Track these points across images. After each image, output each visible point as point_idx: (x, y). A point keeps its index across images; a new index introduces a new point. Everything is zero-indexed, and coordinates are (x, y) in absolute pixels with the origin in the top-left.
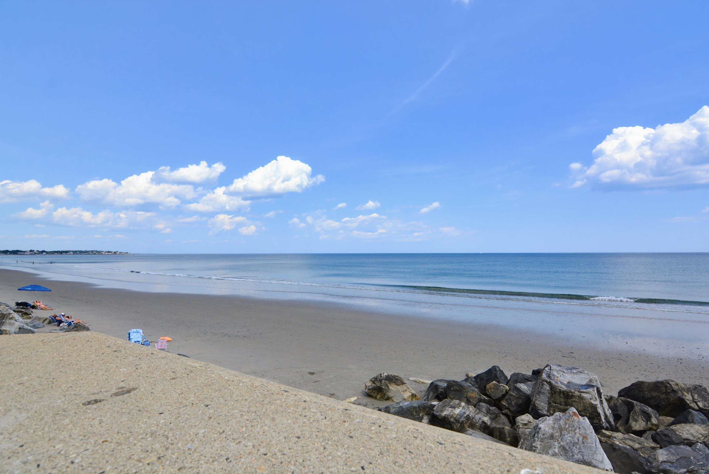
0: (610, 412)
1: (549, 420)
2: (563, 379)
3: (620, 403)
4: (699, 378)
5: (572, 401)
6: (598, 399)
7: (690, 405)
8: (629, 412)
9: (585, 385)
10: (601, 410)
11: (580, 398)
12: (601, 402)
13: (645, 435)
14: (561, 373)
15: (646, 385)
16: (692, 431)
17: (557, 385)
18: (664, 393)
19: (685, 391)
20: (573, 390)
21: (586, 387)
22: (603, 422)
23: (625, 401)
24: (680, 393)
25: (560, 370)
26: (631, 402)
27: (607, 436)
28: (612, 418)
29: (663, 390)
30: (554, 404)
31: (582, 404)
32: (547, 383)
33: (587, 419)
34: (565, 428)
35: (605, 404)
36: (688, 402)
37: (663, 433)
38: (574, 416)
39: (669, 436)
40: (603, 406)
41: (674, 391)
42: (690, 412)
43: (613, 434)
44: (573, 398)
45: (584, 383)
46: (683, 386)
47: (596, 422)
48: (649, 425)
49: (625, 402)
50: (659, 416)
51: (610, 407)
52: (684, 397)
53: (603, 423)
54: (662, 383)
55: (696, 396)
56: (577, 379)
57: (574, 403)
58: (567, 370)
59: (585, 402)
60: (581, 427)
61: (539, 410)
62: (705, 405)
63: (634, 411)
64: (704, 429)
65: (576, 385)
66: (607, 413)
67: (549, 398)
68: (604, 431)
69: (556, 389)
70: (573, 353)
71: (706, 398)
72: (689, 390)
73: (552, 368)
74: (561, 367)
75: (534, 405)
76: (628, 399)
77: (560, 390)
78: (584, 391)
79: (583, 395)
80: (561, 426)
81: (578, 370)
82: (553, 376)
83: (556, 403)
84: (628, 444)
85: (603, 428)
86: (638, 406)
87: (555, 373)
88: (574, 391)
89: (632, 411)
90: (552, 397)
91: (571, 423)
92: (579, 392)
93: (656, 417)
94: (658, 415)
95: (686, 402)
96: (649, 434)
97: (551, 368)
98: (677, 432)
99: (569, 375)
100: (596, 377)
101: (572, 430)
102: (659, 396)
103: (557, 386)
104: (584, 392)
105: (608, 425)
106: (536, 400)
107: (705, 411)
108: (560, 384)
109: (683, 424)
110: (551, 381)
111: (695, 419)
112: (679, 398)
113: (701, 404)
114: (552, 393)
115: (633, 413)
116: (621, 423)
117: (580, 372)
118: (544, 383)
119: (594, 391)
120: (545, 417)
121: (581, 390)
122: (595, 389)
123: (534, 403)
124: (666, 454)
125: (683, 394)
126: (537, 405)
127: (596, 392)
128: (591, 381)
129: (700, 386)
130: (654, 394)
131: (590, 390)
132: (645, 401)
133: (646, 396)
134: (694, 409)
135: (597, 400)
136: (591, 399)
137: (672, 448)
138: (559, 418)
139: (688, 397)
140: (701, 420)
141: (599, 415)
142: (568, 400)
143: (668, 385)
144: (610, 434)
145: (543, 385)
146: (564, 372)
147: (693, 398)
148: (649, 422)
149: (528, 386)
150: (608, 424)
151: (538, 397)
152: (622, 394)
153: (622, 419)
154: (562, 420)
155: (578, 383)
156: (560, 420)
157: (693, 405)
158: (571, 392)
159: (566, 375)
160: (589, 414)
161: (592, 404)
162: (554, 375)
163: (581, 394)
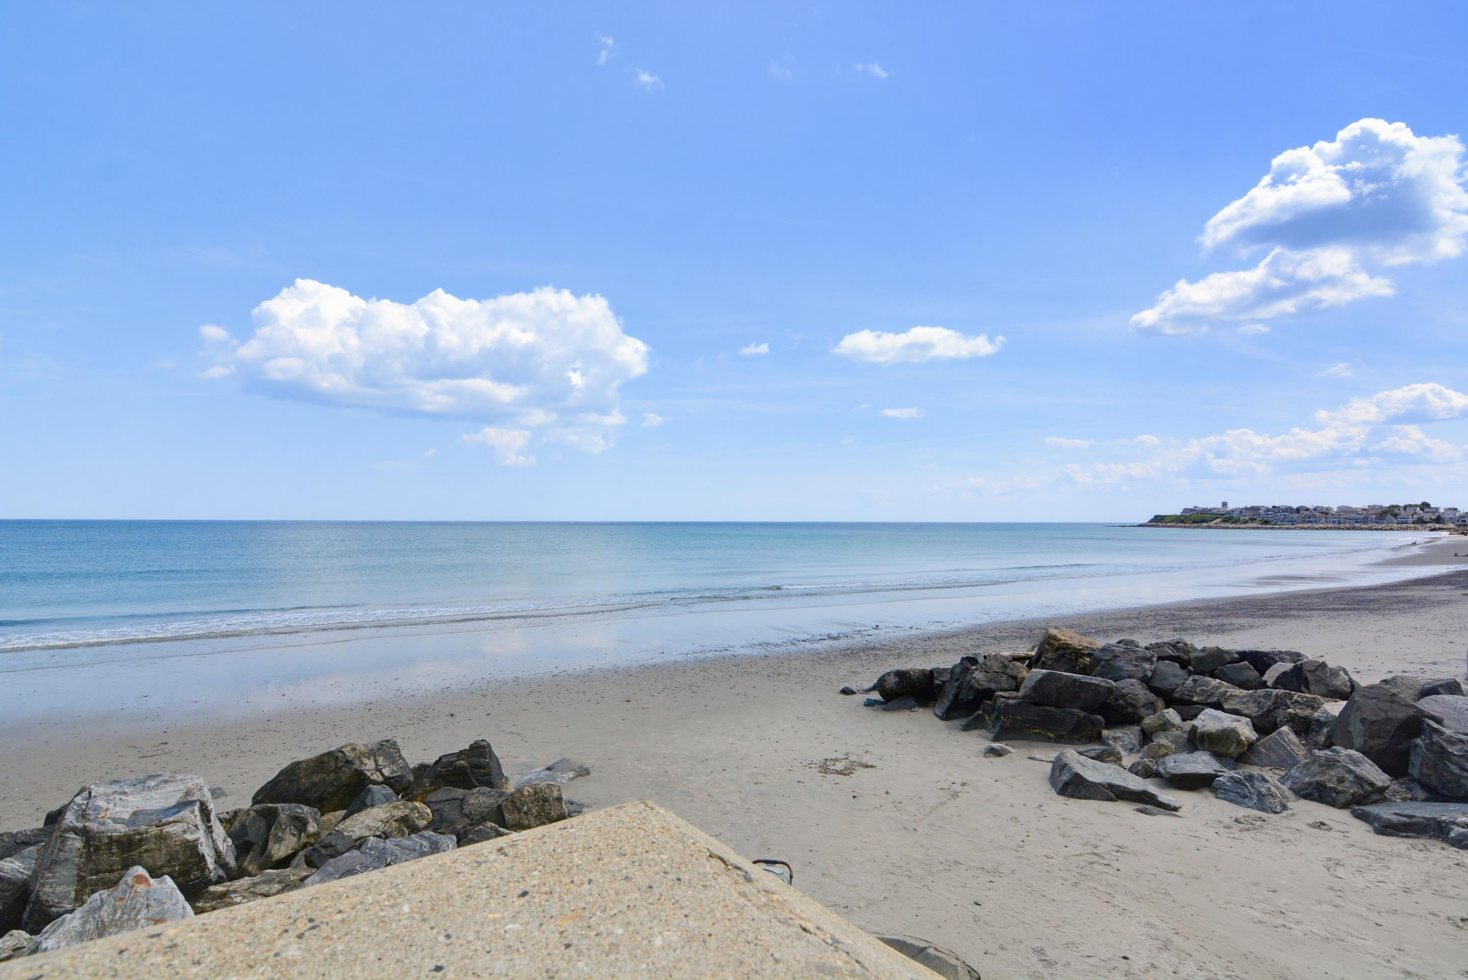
0: (230, 844)
1: (72, 920)
2: (122, 809)
3: (253, 817)
4: (392, 727)
5: (141, 853)
6: (202, 827)
7: (371, 778)
8: (269, 829)
9: (174, 807)
10: (208, 846)
11: (161, 838)
12: (209, 830)
13: (295, 862)
14: (117, 797)
15: (304, 766)
16: (369, 821)
17: (103, 828)
18: (333, 771)
19: (365, 757)
20: (143, 828)
21: (176, 810)
22: (209, 870)
23: (263, 809)
24: (357, 762)
25: (115, 792)
26: (273, 807)
27: (218, 896)
28: (231, 854)
29: (331, 766)
30: (94, 877)
31: (164, 851)
32: (76, 834)
33: (168, 878)
34: (112, 920)
35: (219, 831)
36: (369, 774)
37: (323, 844)
38: (137, 885)
39: (332, 846)
40: (212, 837)
41: (348, 762)
42: (369, 790)
43: (231, 886)
44: (145, 844)
45: (173, 802)
46: (363, 748)
47: (196, 875)
48: (304, 839)
49: (262, 814)
50: (322, 815)
51: (230, 834)
52: (363, 768)
53: (211, 873)
54: (330, 754)
55: (381, 760)
56: (155, 799)
57: (146, 855)
58: (134, 785)
59: (173, 844)
60: (152, 902)
61: (51, 906)
62: (393, 770)
63: (279, 823)
64: (385, 810)
65: (153, 812)
66: (221, 848)
67: (80, 869)
68: (212, 888)
69: (100, 839)
70: (166, 743)
71: (395, 757)
72: (372, 753)
73: (93, 794)
74: (119, 785)
75: (38, 901)
76: (268, 805)
77: (110, 838)
78: (171, 819)
79: (167, 830)
80: (102, 921)
81: (161, 778)
82: (95, 810)
83: (97, 872)
84: (260, 892)
85: (210, 883)
86: (285, 810)
87: (102, 803)
88: (146, 828)
89: (273, 824)
90: (90, 861)
91: (129, 902)
92: (157, 826)
93: (316, 820)
94: (319, 814)
95: (366, 774)
96: (301, 857)
97: (90, 793)
98: (345, 834)
99: (137, 796)
100: (201, 781)
101: (129, 919)
102: (325, 780)
103: (103, 832)
104: (169, 823)
105: (221, 872)
106: (43, 885)
107: (392, 781)
108: (111, 824)
109: (356, 815)
110: (87, 824)
111: (376, 799)
112: (356, 770)
113: (386, 772)
114: (89, 852)
115: (275, 828)
116: (251, 857)
117: (166, 782)
118: (67, 835)
119: (193, 812)
120: (62, 917)
121: (164, 821)
122: (196, 808)
123: (37, 896)
124: (319, 880)
125: (362, 763)
126: (44, 898)
127: (197, 813)
128: (188, 793)
129: (388, 741)
130: (316, 778)
131: (186, 813)
132: (301, 798)
133: (302, 787)
134: (375, 783)
135: (198, 829)
136: (185, 832)
137: (330, 864)
138: (99, 902)
139: (369, 765)
140: (385, 796)
141: (202, 858)
142: (132, 853)
143: (340, 755)
144: (224, 889)
145: (64, 840)
146: (125, 793)
147: (376, 764)
148: (303, 834)
149: (23, 859)
150: (223, 869)
151: (50, 875)
152: (259, 798)
153: (256, 847)
154: (105, 907)
155: (158, 808)
156: (100, 908)
157: (377, 777)
158: (140, 833)
159: (130, 798)
160: (179, 865)
161: (188, 841)
162: (97, 809)
163: (162, 830)
